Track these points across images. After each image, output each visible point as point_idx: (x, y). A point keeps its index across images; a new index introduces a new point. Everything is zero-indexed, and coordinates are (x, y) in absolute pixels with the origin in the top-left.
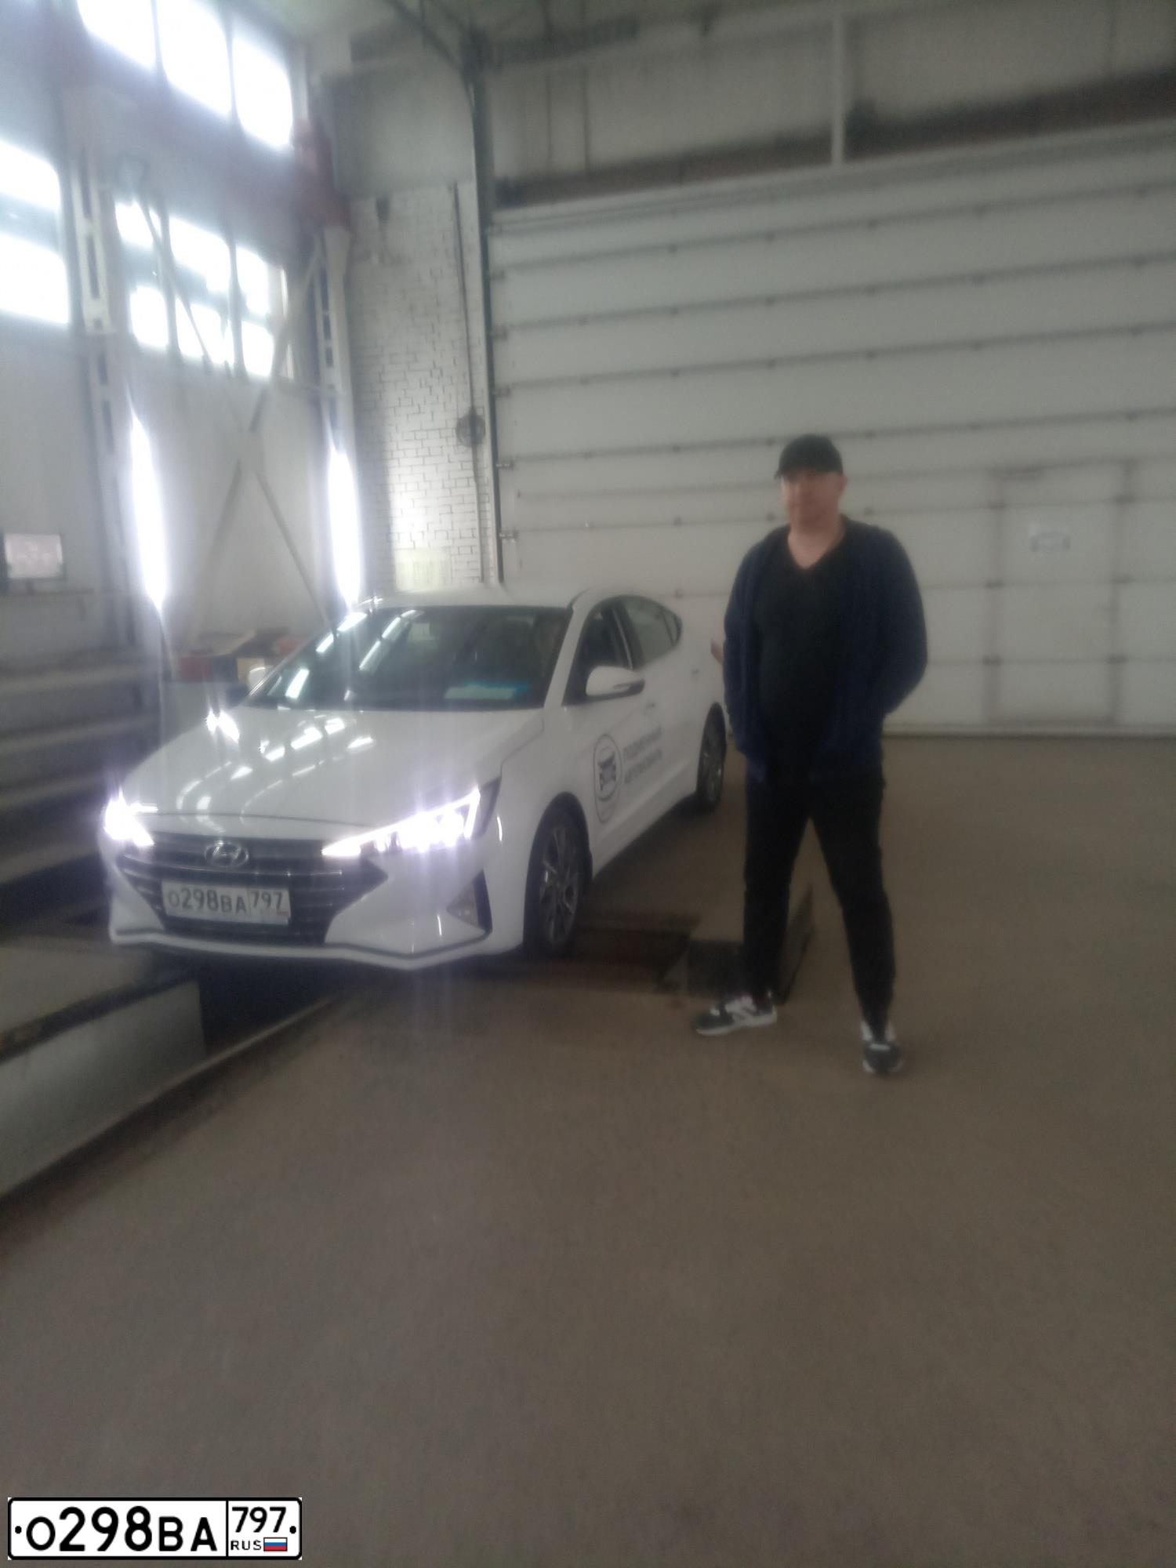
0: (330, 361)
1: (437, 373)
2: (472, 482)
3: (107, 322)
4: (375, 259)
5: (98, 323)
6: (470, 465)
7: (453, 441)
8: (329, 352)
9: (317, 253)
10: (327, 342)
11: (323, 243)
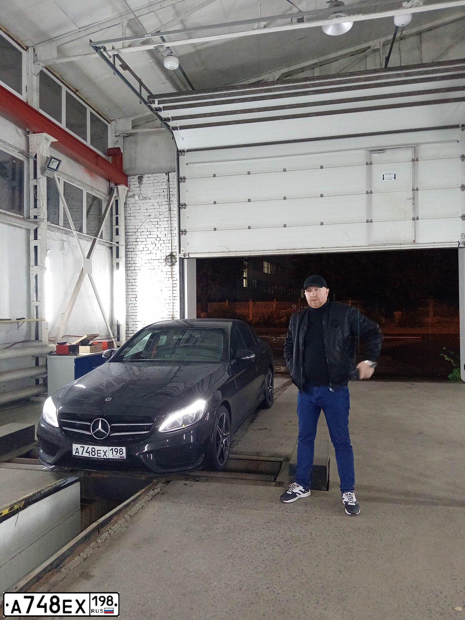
0: (117, 234)
1: (158, 239)
2: (170, 279)
3: (39, 217)
4: (137, 197)
5: (35, 217)
6: (170, 273)
7: (164, 264)
8: (117, 230)
9: (115, 194)
10: (117, 226)
11: (118, 190)
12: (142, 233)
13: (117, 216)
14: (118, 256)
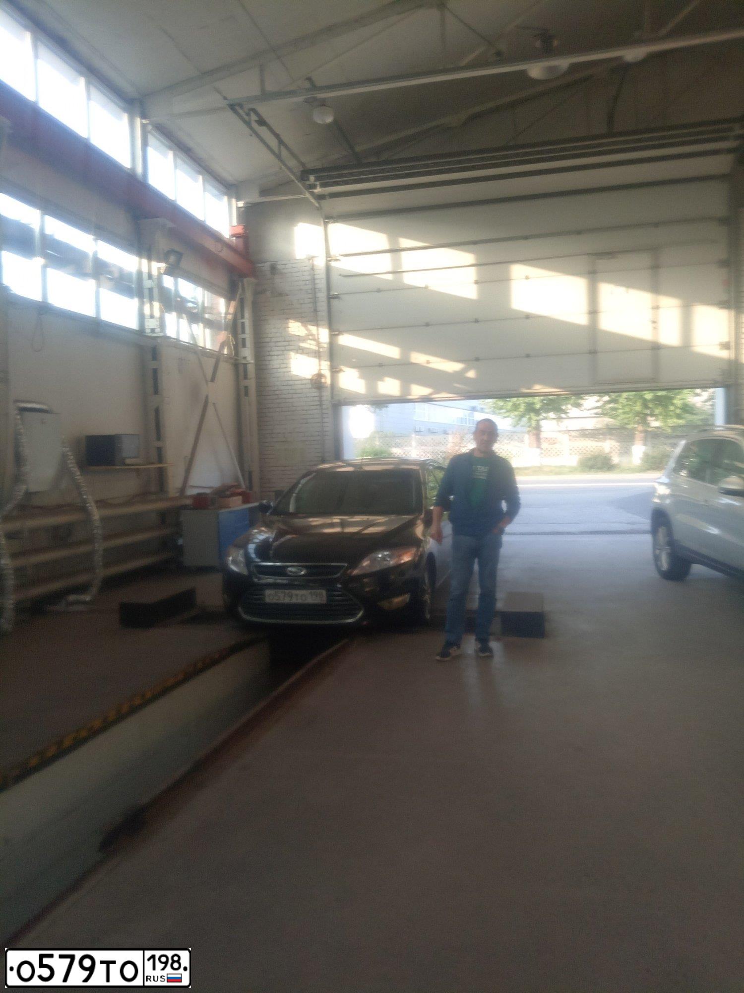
0: (244, 346)
1: (300, 351)
2: (319, 407)
3: (158, 330)
4: (268, 293)
5: (153, 330)
6: (318, 399)
7: (310, 386)
8: (244, 340)
9: (240, 291)
10: (243, 335)
11: (243, 285)
12: (279, 344)
13: (243, 321)
14: (246, 377)
